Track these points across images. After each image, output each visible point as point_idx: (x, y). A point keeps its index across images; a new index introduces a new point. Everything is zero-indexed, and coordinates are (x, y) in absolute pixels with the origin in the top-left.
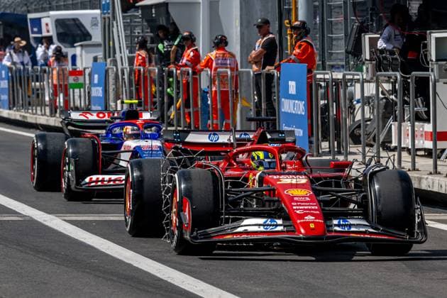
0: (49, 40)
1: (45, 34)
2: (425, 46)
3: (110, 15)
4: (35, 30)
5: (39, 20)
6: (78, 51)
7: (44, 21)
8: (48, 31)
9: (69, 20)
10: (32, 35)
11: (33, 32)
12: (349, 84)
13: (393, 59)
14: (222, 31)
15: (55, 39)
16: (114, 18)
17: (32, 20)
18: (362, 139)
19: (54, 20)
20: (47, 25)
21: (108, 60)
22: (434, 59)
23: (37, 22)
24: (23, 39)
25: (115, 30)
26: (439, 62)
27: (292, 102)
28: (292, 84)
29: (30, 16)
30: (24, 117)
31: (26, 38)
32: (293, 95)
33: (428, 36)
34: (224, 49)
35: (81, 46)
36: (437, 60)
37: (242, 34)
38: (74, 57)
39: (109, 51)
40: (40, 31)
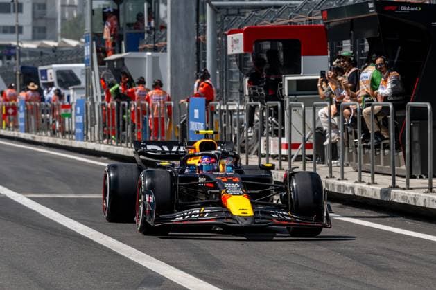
0: (51, 85)
1: (49, 80)
2: (281, 85)
3: (90, 67)
4: (43, 77)
5: (46, 71)
6: (71, 92)
7: (49, 72)
8: (51, 78)
9: (66, 71)
10: (41, 82)
11: (42, 79)
12: (240, 113)
13: (261, 94)
14: (161, 76)
15: (56, 84)
16: (93, 69)
17: (42, 71)
18: (245, 149)
19: (55, 70)
20: (51, 74)
21: (88, 98)
22: (286, 93)
23: (44, 72)
24: (35, 84)
25: (93, 77)
26: (291, 97)
27: (196, 123)
28: (196, 111)
29: (40, 68)
30: (34, 138)
31: (37, 83)
32: (196, 119)
33: (283, 79)
34: (160, 89)
35: (74, 89)
36: (289, 95)
37: (172, 79)
38: (69, 97)
39: (89, 92)
40: (46, 79)
